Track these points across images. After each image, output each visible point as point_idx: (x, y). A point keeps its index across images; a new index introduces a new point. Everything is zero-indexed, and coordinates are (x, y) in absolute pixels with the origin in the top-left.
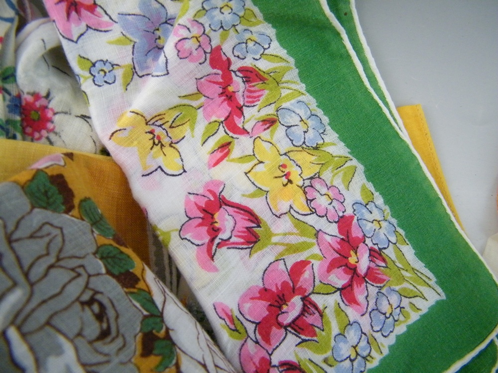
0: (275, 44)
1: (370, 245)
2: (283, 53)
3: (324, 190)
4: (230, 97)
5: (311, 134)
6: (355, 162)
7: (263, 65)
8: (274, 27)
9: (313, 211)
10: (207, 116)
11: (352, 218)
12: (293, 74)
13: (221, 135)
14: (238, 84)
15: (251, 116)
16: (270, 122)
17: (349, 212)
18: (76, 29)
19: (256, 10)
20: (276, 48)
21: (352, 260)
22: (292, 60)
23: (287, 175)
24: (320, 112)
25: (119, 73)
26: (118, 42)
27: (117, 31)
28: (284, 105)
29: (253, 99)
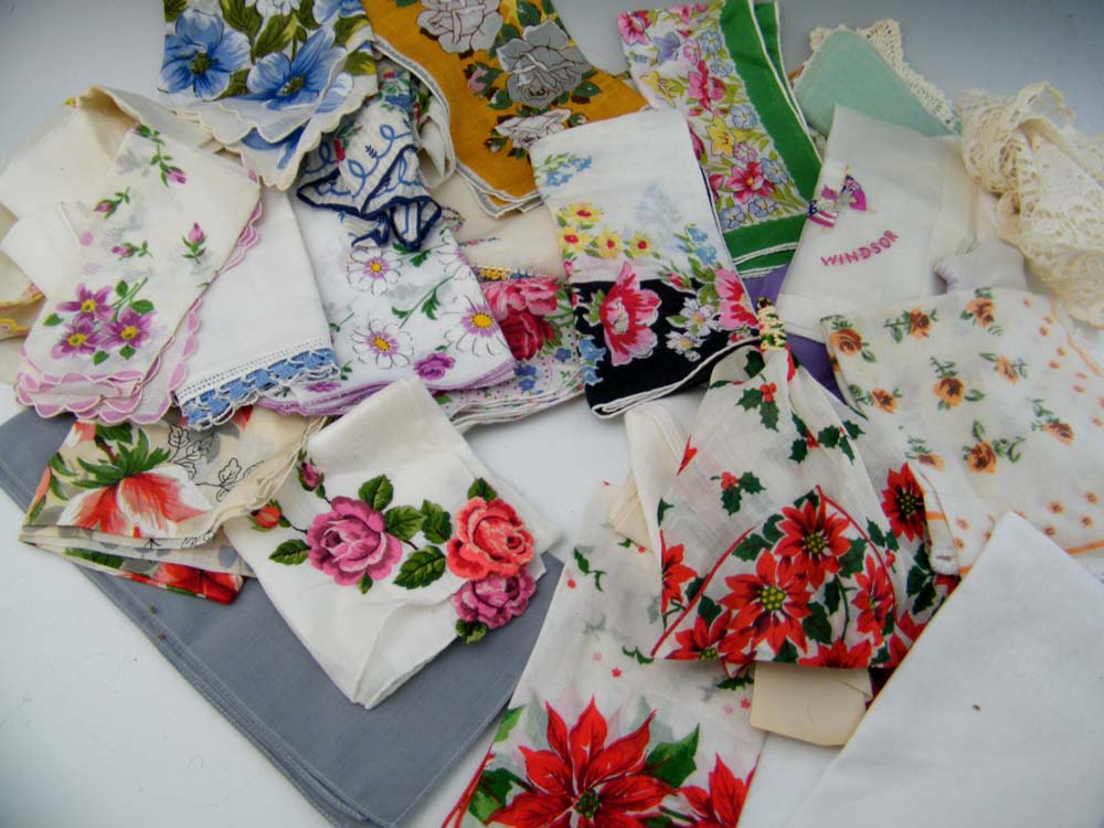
0: (734, 71)
1: (766, 177)
2: (738, 77)
3: (746, 149)
4: (704, 91)
5: (747, 123)
6: (769, 137)
7: (726, 81)
8: (736, 61)
9: (735, 157)
10: (690, 94)
11: (757, 164)
12: (743, 90)
13: (697, 105)
14: (710, 86)
15: (714, 104)
16: (724, 111)
17: (758, 161)
18: (632, 40)
19: (727, 50)
20: (734, 73)
21: (750, 181)
22: (743, 83)
23: (727, 140)
24: (756, 113)
25: (649, 61)
26: (652, 50)
27: (651, 45)
28: (736, 105)
29: (717, 97)
